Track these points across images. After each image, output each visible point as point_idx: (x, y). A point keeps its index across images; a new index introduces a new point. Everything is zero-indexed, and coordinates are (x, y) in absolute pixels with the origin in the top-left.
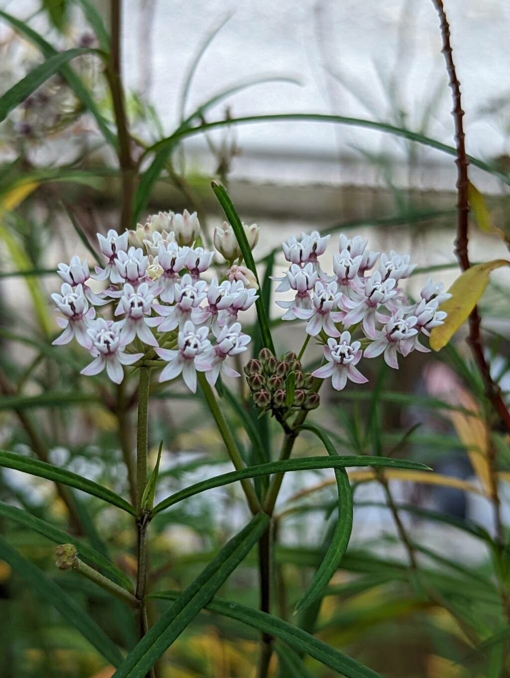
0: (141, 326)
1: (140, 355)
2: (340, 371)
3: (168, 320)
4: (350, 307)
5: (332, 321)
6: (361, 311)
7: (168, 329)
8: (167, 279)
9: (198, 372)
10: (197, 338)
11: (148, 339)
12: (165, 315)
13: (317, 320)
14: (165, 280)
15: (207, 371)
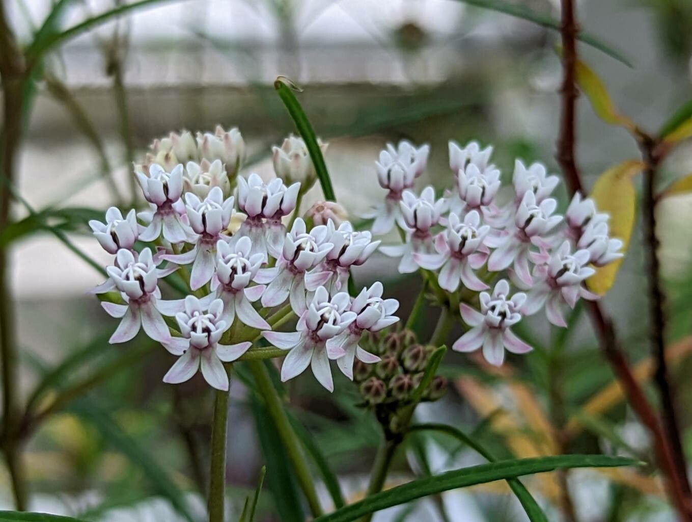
0: (240, 302)
1: (246, 345)
2: (494, 338)
3: (270, 288)
4: (492, 246)
5: (470, 267)
6: (511, 249)
7: (273, 302)
8: (254, 229)
9: (330, 360)
10: (335, 309)
11: (252, 319)
12: (267, 282)
13: (452, 269)
14: (250, 230)
15: (339, 359)
